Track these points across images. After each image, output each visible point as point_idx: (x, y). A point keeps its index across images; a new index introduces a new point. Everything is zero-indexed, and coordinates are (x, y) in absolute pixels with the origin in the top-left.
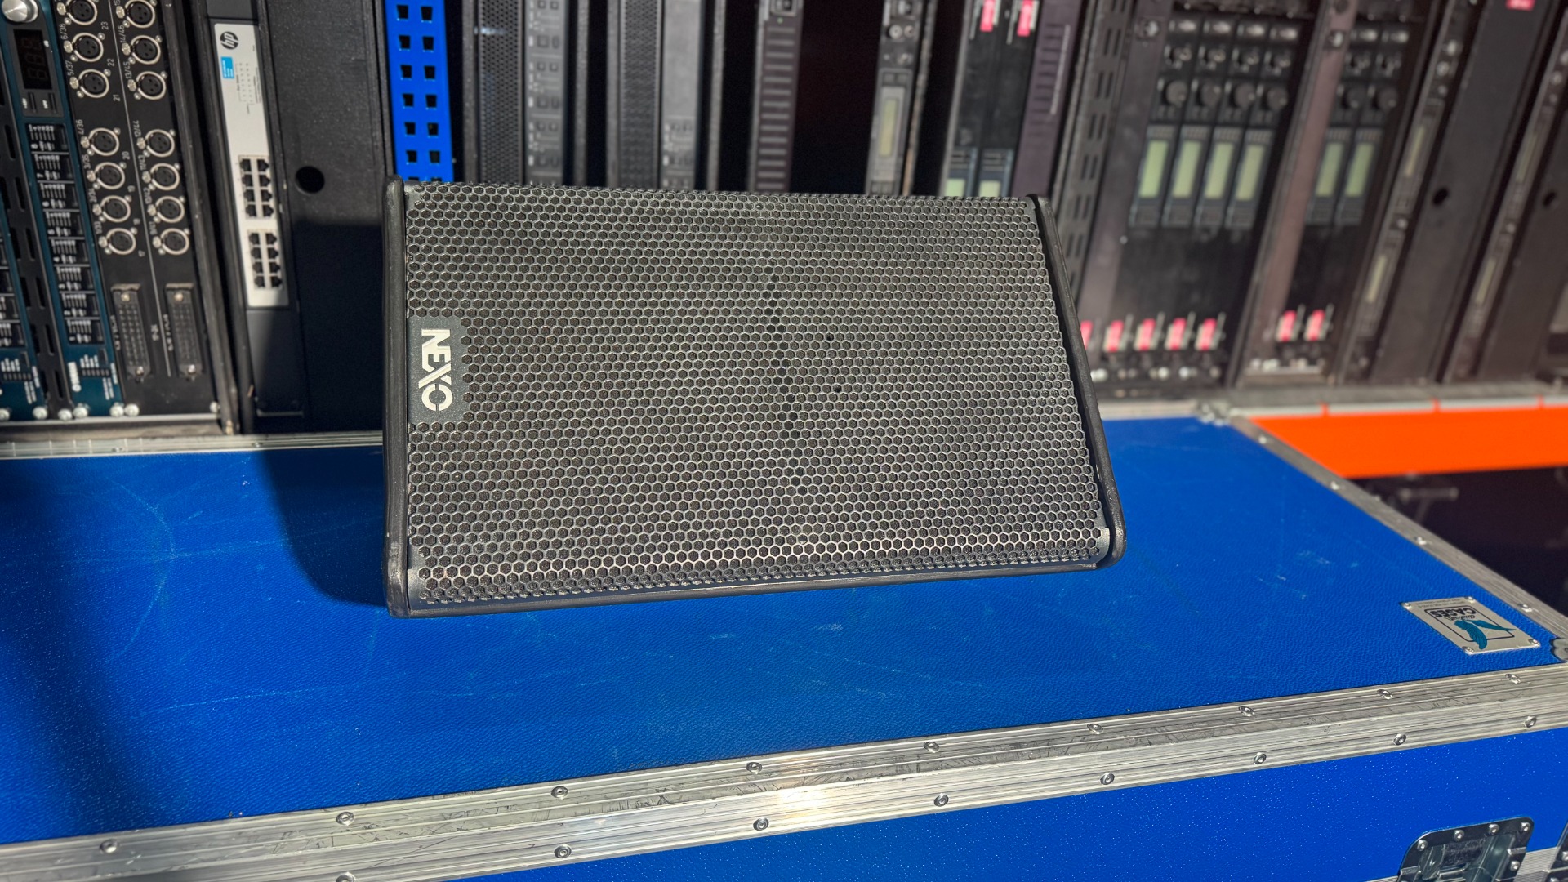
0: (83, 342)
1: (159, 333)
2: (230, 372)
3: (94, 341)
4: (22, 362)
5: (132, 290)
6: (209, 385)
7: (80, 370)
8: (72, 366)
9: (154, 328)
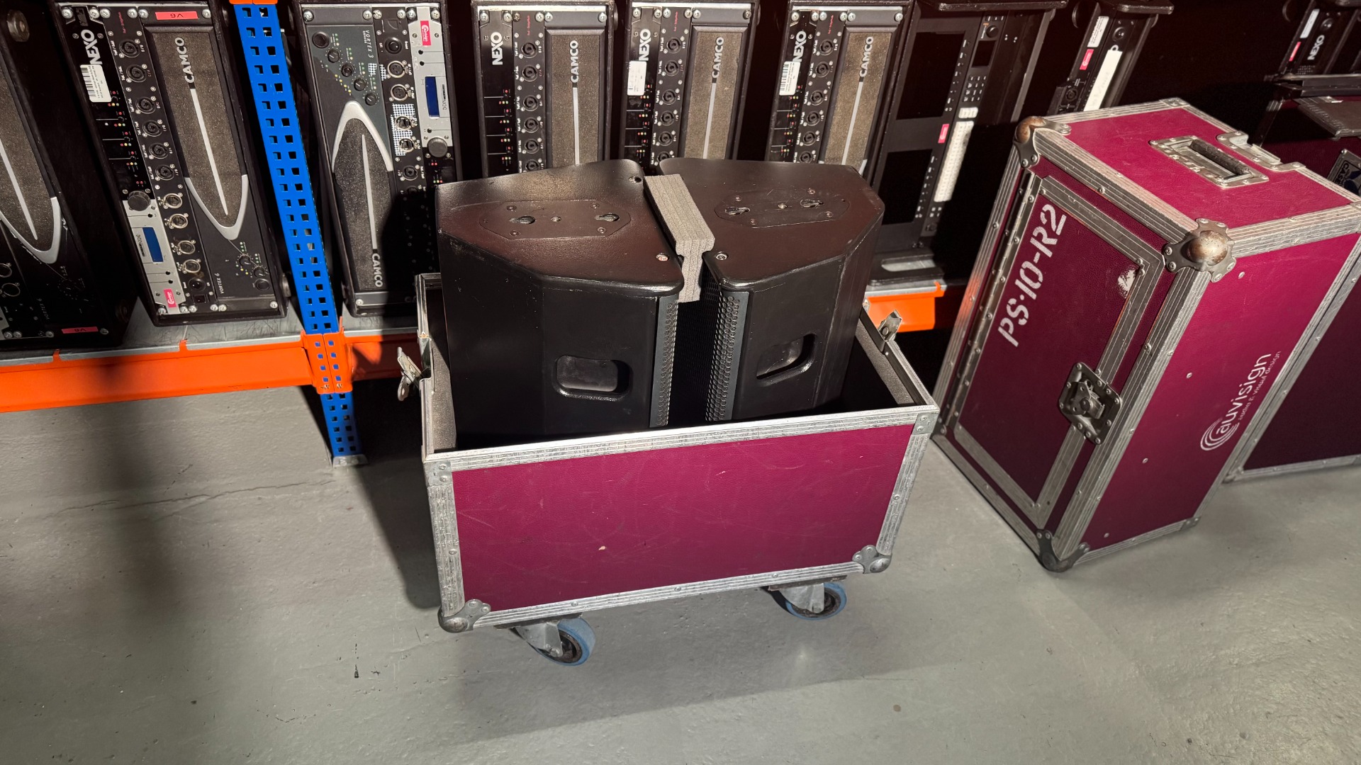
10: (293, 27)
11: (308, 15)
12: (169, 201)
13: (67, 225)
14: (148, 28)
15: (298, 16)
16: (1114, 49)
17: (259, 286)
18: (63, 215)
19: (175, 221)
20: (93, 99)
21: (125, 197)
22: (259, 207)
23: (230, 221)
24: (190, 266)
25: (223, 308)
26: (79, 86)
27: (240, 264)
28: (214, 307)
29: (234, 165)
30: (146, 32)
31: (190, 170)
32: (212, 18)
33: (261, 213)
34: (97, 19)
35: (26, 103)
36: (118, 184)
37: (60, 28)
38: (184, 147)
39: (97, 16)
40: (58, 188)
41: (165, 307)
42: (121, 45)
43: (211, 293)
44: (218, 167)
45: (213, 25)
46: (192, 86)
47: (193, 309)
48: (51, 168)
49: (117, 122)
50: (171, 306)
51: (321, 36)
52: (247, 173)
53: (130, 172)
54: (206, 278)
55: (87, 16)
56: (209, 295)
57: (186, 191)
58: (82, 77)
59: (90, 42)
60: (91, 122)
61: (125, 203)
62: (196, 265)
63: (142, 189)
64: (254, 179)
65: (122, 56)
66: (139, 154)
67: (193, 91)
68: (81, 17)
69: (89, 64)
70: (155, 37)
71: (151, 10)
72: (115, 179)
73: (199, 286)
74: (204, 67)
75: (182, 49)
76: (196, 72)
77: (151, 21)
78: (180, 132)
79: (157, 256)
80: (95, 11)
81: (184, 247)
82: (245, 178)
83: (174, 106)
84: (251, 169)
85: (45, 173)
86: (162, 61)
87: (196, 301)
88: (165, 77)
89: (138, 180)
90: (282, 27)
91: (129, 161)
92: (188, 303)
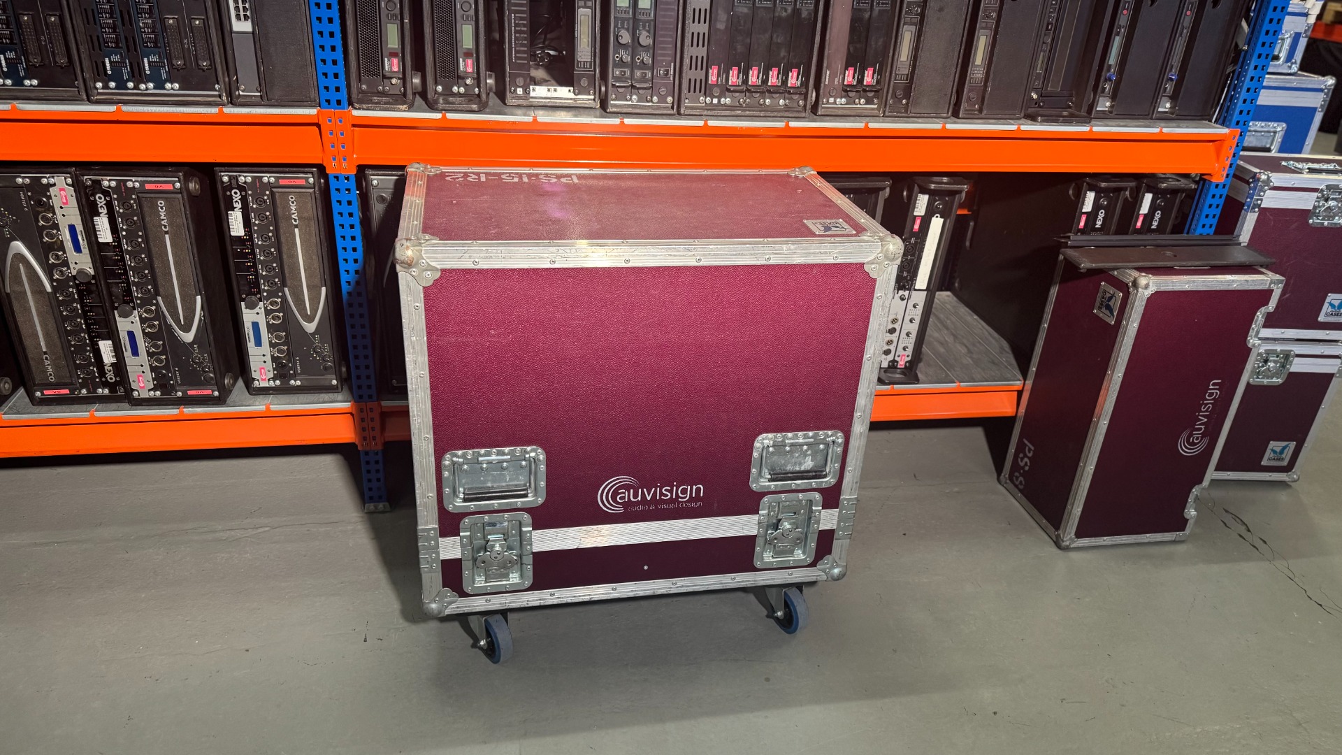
0: (151, 47)
1: (188, 44)
2: (225, 68)
3: (156, 46)
4: (121, 56)
5: (174, 18)
6: (214, 74)
7: (149, 62)
8: (146, 60)
9: (186, 41)
10: (364, 190)
11: (375, 182)
12: (271, 304)
13: (204, 316)
14: (274, 190)
15: (368, 183)
16: (937, 217)
17: (326, 368)
18: (202, 308)
19: (273, 318)
20: (232, 234)
21: (243, 300)
22: (331, 310)
23: (310, 319)
24: (279, 351)
25: (298, 383)
26: (225, 225)
27: (314, 351)
28: (292, 382)
29: (317, 281)
30: (272, 192)
31: (288, 282)
32: (314, 183)
33: (332, 314)
34: (243, 183)
35: (192, 233)
36: (239, 291)
37: (220, 188)
38: (286, 267)
39: (243, 181)
40: (202, 289)
41: (258, 380)
42: (256, 200)
43: (291, 372)
44: (307, 282)
45: (314, 188)
46: (296, 226)
47: (278, 382)
48: (200, 275)
49: (246, 249)
50: (262, 380)
51: (382, 197)
52: (326, 286)
53: (249, 283)
54: (289, 361)
55: (237, 180)
56: (290, 373)
57: (284, 298)
58: (228, 219)
59: (237, 197)
60: (229, 248)
61: (243, 304)
62: (284, 351)
63: (255, 295)
64: (330, 290)
65: (255, 206)
66: (256, 271)
67: (297, 230)
68: (234, 182)
69: (234, 211)
70: (277, 194)
71: (277, 178)
72: (238, 286)
73: (284, 366)
74: (306, 215)
75: (293, 203)
76: (300, 218)
77: (276, 185)
78: (285, 257)
79: (258, 343)
80: (243, 178)
81: (278, 337)
82: (324, 289)
83: (283, 240)
84: (328, 283)
85: (196, 279)
86: (280, 210)
87: (280, 377)
88: (280, 221)
89: (254, 288)
90: (357, 190)
91: (250, 275)
92: (274, 379)
